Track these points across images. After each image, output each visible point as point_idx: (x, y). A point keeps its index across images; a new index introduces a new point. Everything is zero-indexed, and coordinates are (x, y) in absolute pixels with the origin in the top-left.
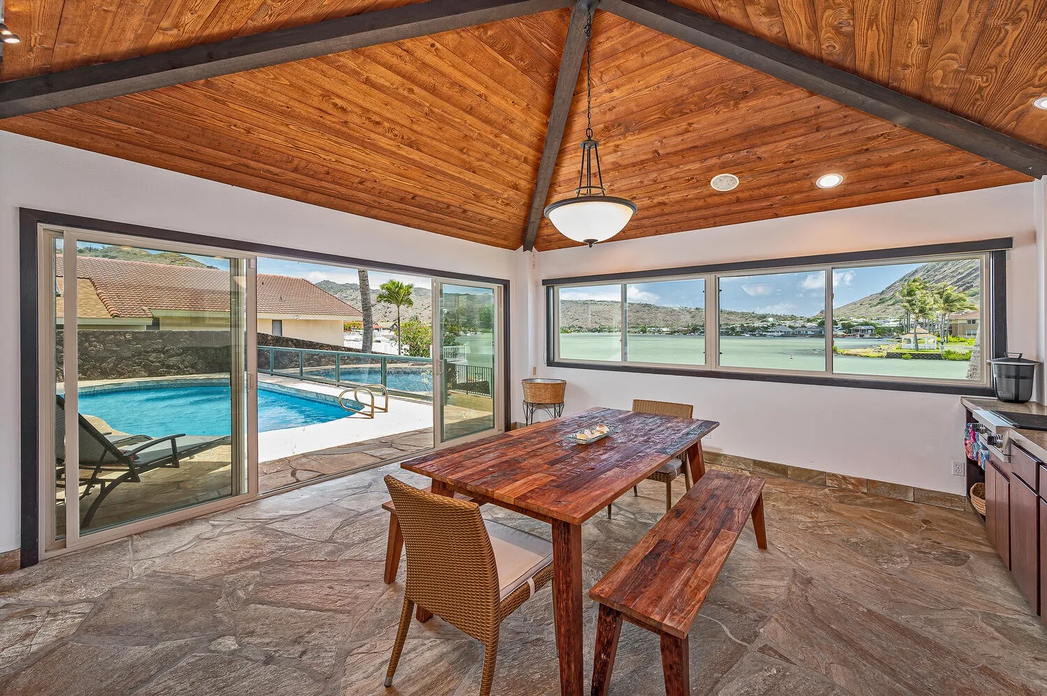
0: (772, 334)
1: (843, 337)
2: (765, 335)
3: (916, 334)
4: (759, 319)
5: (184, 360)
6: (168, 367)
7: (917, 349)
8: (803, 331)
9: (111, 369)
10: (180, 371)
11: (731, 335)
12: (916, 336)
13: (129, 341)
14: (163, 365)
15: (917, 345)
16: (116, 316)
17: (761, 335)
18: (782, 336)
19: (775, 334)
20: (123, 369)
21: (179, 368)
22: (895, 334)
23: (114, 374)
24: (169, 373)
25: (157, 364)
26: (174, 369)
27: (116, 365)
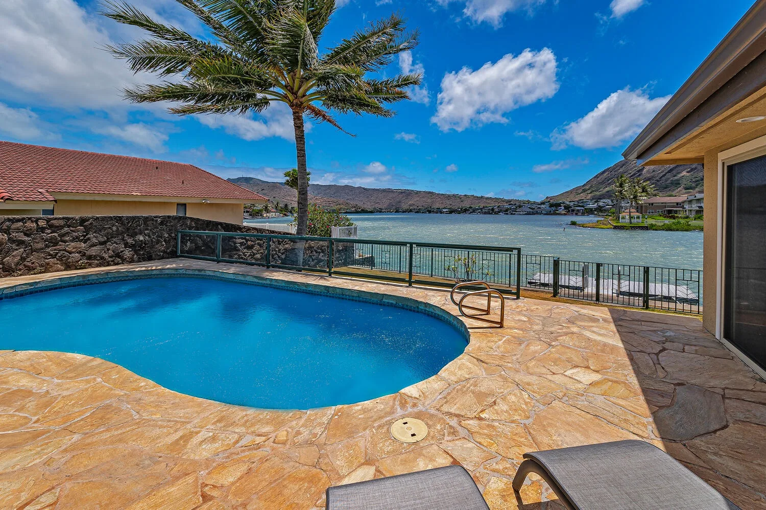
0: (519, 213)
1: (565, 214)
2: (514, 214)
3: (630, 212)
4: (507, 203)
5: (108, 250)
6: (90, 257)
7: (631, 223)
8: (539, 211)
9: (17, 264)
10: (104, 262)
11: (491, 214)
12: (630, 214)
13: (43, 230)
14: (84, 255)
15: (631, 220)
16: (7, 199)
17: (512, 214)
18: (526, 214)
19: (521, 213)
20: (33, 263)
21: (102, 258)
22: (596, 212)
23: (20, 270)
24: (90, 265)
25: (77, 255)
26: (98, 260)
27: (23, 259)
